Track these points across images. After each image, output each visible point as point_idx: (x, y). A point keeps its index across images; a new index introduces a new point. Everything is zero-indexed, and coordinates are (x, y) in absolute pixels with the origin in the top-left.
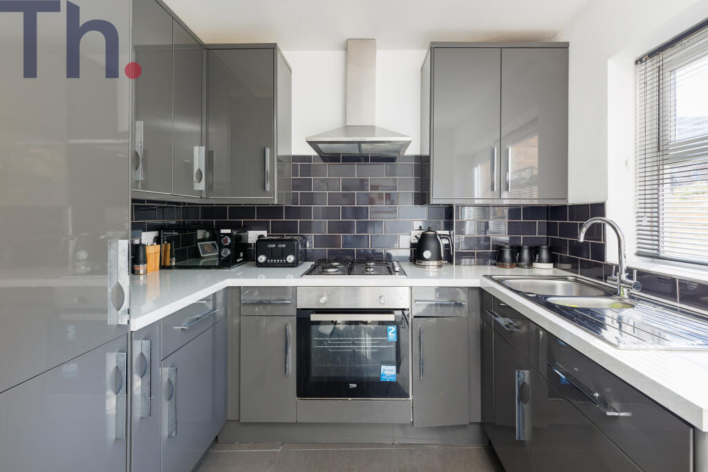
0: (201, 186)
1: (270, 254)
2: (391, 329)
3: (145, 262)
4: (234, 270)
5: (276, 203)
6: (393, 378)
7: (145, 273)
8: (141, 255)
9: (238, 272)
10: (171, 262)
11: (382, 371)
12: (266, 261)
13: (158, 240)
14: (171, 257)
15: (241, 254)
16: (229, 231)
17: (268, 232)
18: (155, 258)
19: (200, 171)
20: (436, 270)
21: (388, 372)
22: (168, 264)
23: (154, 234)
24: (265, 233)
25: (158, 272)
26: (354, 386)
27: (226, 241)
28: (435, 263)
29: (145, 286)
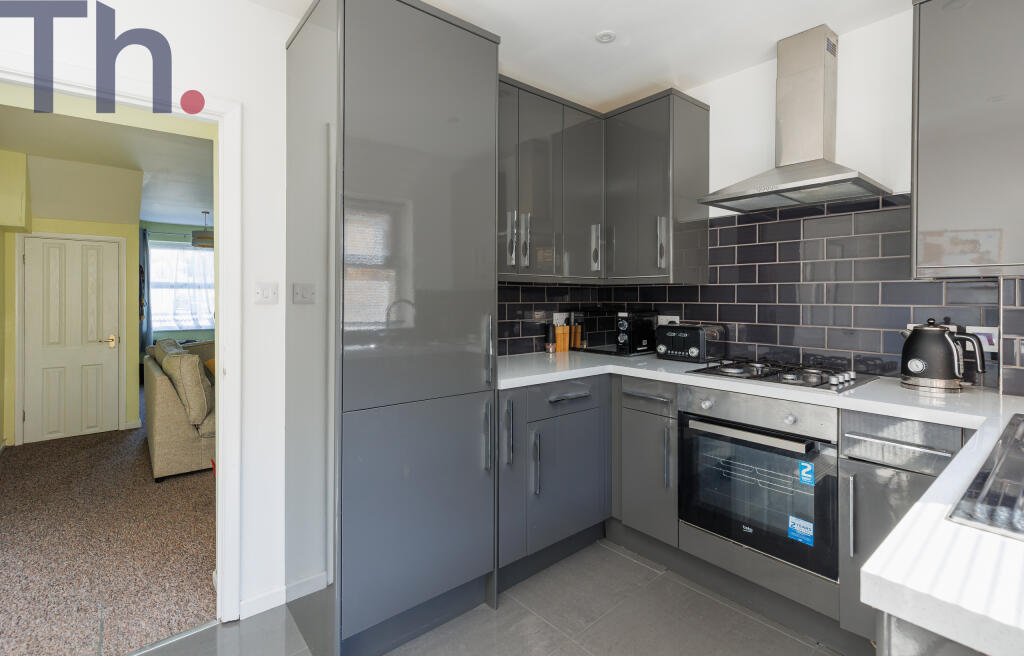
0: (596, 266)
1: (672, 344)
2: (806, 467)
3: (554, 341)
4: (632, 358)
5: (671, 282)
6: (808, 539)
7: (555, 351)
8: (551, 335)
9: (640, 362)
10: (582, 344)
11: (790, 524)
12: (666, 353)
13: (568, 321)
14: (582, 339)
15: (645, 342)
16: (625, 315)
17: (681, 318)
18: (564, 339)
19: (596, 251)
20: (943, 395)
21: (802, 528)
22: (578, 346)
23: (564, 316)
24: (676, 319)
25: (567, 352)
26: (750, 530)
27: (622, 325)
28: (940, 383)
29: (554, 364)
